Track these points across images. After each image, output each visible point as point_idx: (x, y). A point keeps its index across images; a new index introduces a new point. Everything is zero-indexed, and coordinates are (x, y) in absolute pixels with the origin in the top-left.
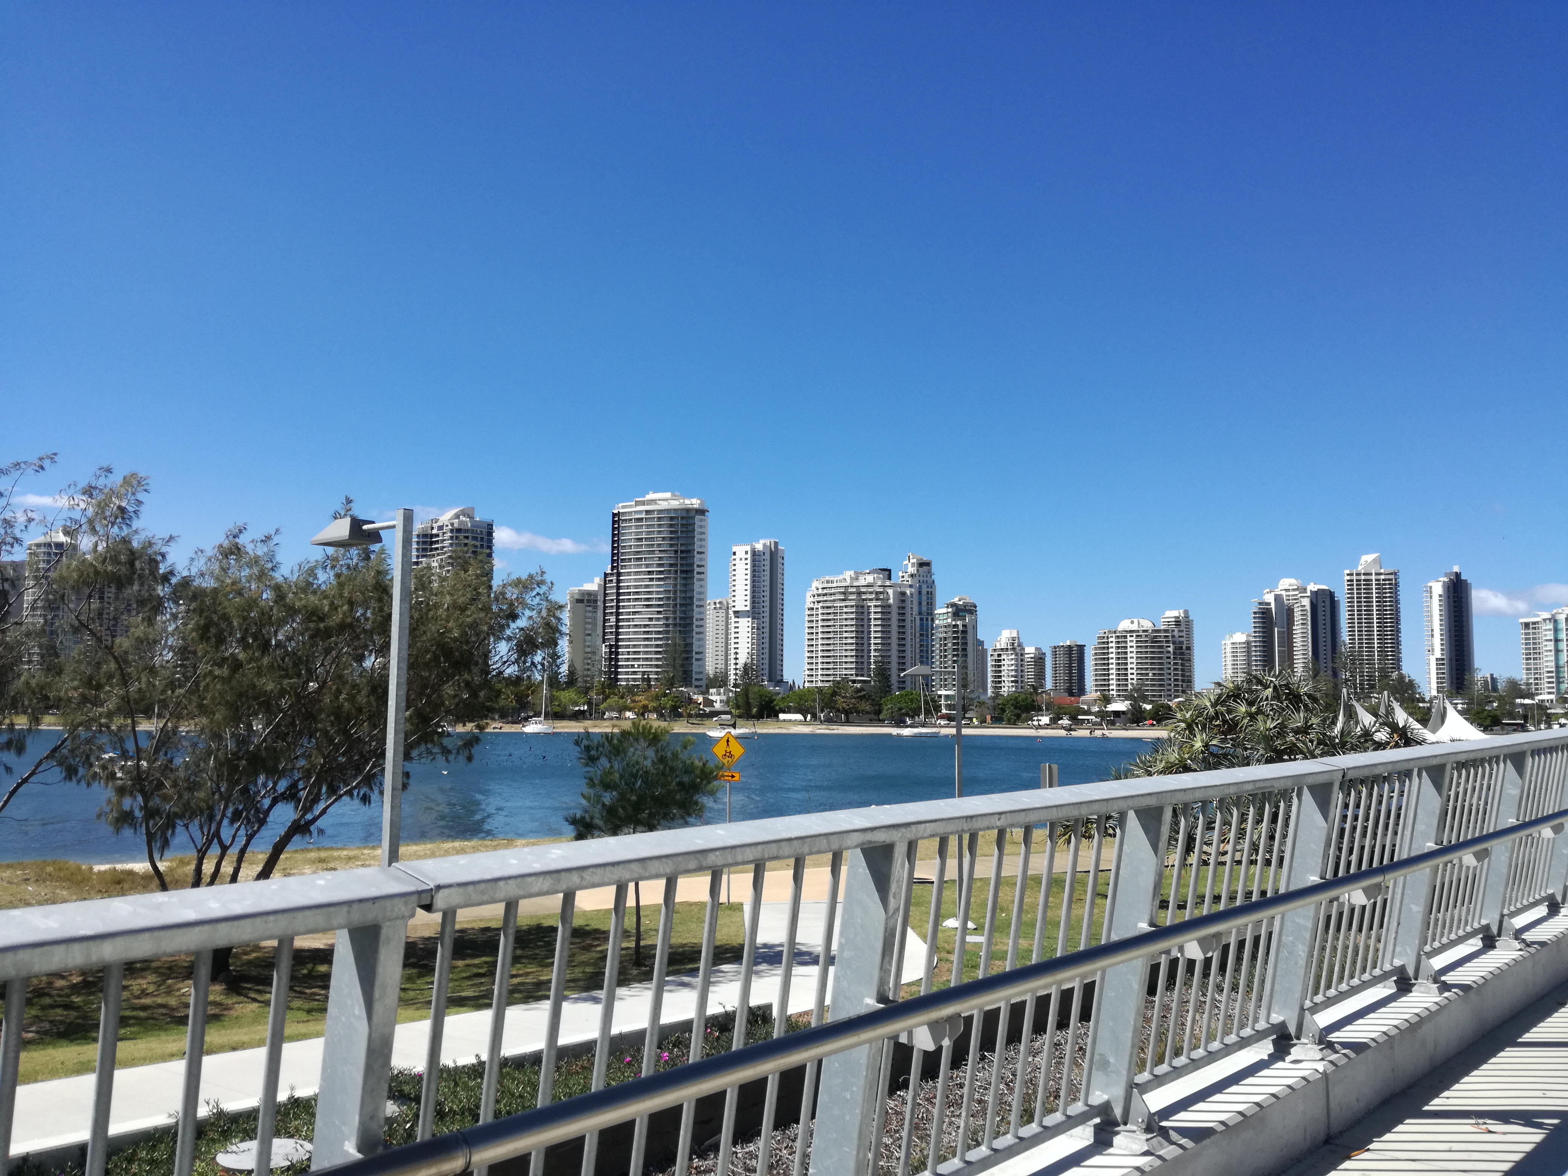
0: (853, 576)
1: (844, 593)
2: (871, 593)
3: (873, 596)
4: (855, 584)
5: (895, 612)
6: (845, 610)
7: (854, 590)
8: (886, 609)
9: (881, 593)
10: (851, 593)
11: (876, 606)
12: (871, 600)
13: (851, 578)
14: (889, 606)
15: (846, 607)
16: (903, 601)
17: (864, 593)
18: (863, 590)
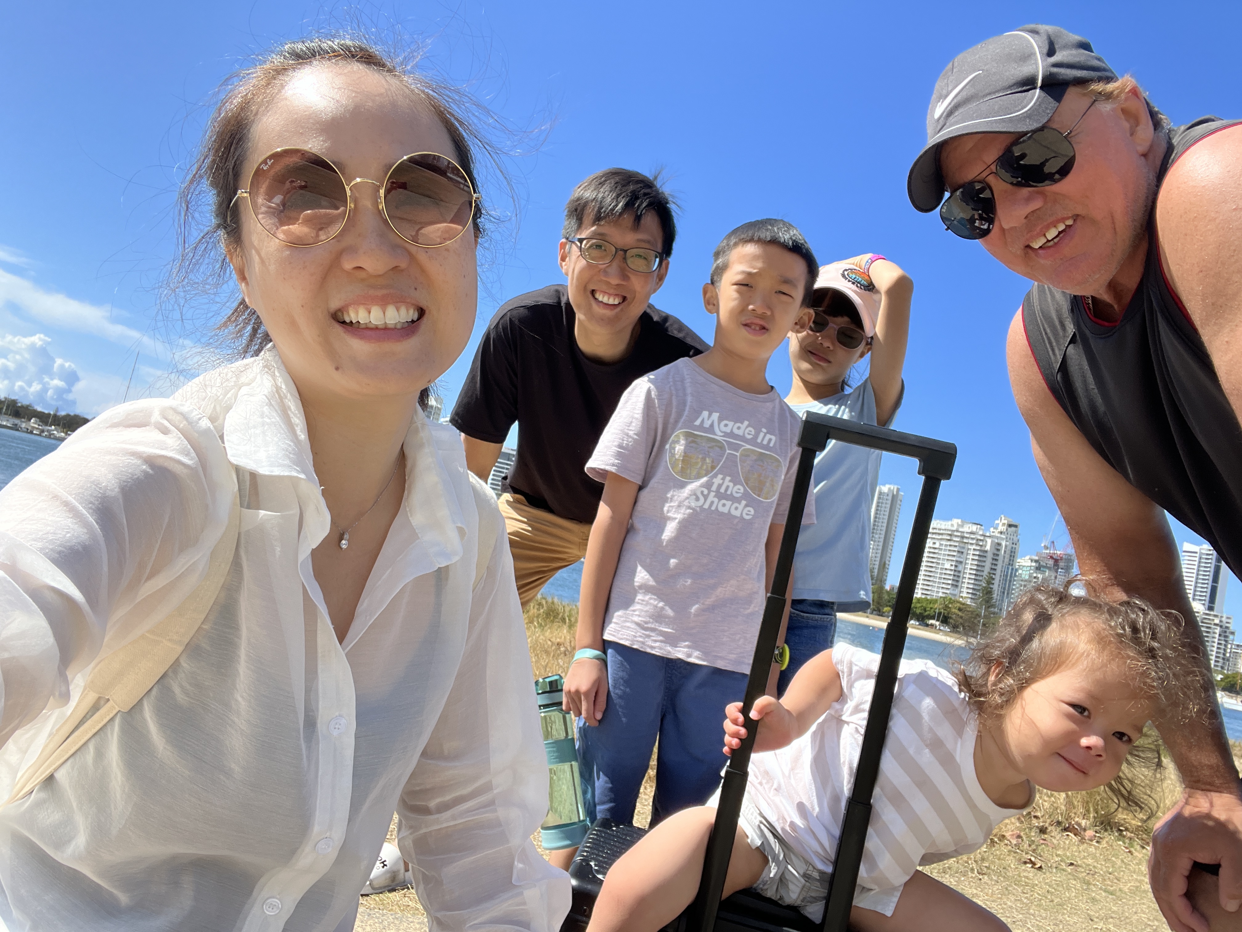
0: (960, 523)
1: (950, 535)
2: (973, 539)
3: (974, 542)
4: (961, 530)
5: (990, 556)
6: (948, 548)
7: (959, 534)
8: (983, 554)
9: (981, 540)
10: (956, 536)
11: (974, 550)
12: (972, 544)
13: (958, 525)
14: (986, 552)
15: (950, 545)
16: (998, 550)
17: (966, 538)
18: (966, 535)
